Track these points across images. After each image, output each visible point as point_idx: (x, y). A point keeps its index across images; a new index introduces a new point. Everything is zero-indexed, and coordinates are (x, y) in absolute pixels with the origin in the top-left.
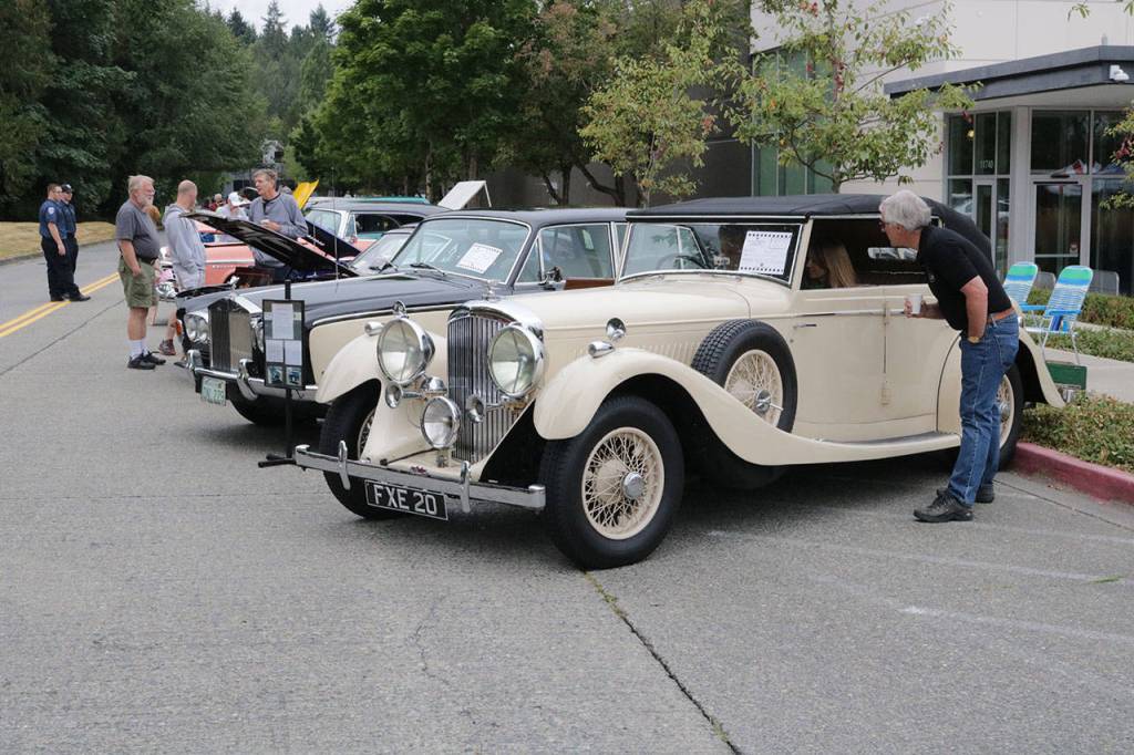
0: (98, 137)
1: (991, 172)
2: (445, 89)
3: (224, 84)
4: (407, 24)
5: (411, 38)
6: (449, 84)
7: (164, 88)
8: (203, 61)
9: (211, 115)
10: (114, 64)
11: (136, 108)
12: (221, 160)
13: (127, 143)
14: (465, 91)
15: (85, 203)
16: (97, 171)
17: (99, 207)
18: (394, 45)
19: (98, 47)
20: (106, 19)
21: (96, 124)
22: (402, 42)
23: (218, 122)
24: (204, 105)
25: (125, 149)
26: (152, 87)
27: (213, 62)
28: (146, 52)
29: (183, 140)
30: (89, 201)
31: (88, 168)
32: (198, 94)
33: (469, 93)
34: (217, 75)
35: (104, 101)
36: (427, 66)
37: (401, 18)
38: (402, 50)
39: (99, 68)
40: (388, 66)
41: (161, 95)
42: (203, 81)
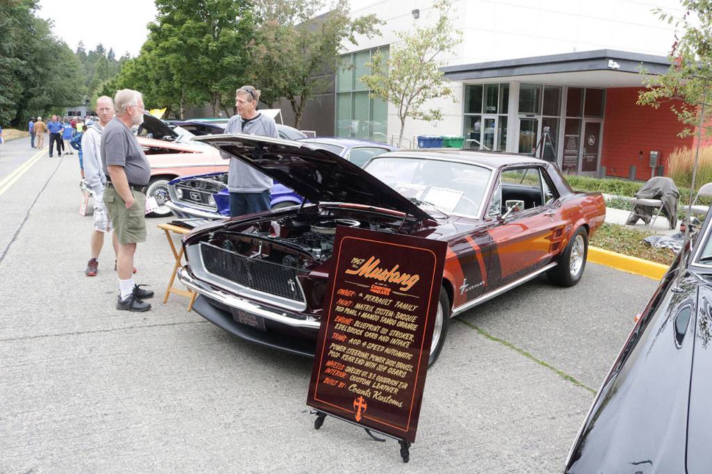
0: (9, 91)
1: (495, 112)
2: (208, 63)
3: (68, 68)
4: (188, 28)
5: (190, 36)
6: (210, 60)
7: (40, 70)
8: (57, 58)
9: (62, 82)
10: (15, 57)
11: (26, 78)
12: (67, 102)
13: (23, 94)
14: (219, 64)
15: (4, 121)
16: (8, 106)
17: (11, 122)
18: (181, 39)
19: (7, 49)
20: (10, 36)
21: (7, 85)
22: (185, 38)
23: (65, 85)
24: (59, 78)
25: (22, 96)
26: (34, 69)
27: (62, 58)
28: (30, 52)
29: (50, 93)
30: (6, 119)
31: (5, 104)
32: (56, 73)
33: (222, 65)
34: (65, 65)
35: (11, 74)
36: (199, 50)
37: (184, 25)
38: (185, 42)
39: (8, 59)
40: (178, 49)
41: (38, 73)
42: (58, 67)
